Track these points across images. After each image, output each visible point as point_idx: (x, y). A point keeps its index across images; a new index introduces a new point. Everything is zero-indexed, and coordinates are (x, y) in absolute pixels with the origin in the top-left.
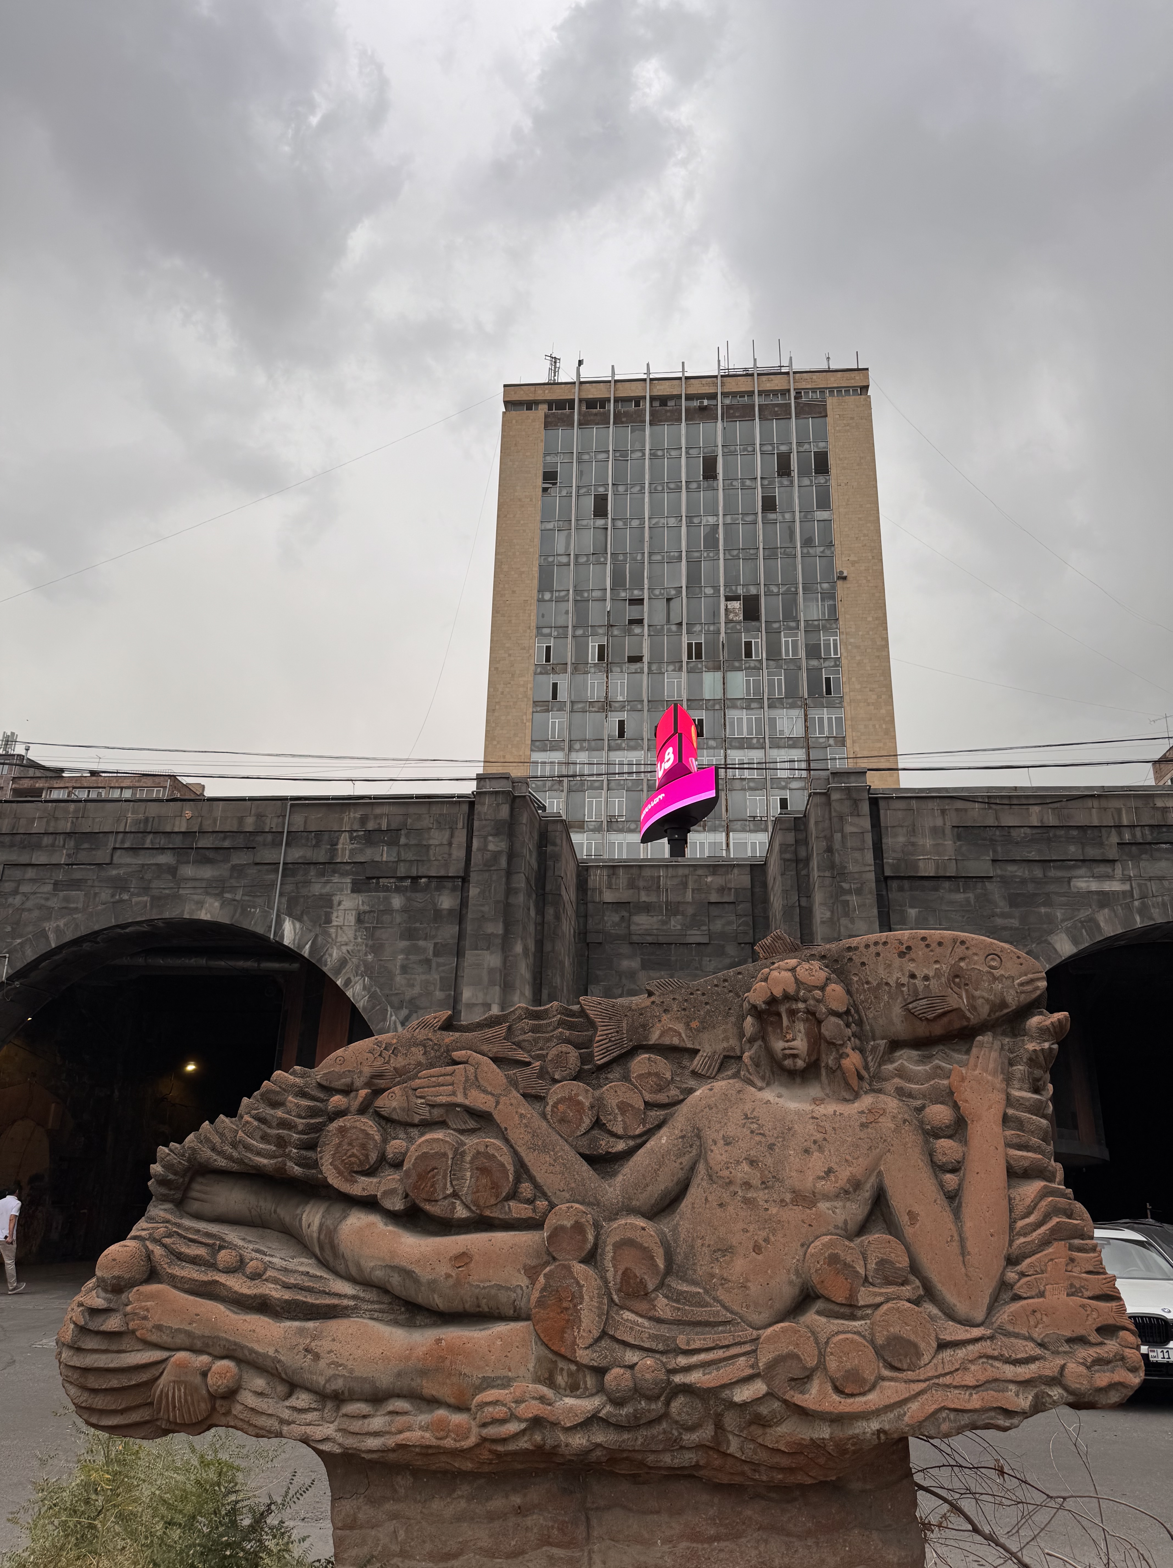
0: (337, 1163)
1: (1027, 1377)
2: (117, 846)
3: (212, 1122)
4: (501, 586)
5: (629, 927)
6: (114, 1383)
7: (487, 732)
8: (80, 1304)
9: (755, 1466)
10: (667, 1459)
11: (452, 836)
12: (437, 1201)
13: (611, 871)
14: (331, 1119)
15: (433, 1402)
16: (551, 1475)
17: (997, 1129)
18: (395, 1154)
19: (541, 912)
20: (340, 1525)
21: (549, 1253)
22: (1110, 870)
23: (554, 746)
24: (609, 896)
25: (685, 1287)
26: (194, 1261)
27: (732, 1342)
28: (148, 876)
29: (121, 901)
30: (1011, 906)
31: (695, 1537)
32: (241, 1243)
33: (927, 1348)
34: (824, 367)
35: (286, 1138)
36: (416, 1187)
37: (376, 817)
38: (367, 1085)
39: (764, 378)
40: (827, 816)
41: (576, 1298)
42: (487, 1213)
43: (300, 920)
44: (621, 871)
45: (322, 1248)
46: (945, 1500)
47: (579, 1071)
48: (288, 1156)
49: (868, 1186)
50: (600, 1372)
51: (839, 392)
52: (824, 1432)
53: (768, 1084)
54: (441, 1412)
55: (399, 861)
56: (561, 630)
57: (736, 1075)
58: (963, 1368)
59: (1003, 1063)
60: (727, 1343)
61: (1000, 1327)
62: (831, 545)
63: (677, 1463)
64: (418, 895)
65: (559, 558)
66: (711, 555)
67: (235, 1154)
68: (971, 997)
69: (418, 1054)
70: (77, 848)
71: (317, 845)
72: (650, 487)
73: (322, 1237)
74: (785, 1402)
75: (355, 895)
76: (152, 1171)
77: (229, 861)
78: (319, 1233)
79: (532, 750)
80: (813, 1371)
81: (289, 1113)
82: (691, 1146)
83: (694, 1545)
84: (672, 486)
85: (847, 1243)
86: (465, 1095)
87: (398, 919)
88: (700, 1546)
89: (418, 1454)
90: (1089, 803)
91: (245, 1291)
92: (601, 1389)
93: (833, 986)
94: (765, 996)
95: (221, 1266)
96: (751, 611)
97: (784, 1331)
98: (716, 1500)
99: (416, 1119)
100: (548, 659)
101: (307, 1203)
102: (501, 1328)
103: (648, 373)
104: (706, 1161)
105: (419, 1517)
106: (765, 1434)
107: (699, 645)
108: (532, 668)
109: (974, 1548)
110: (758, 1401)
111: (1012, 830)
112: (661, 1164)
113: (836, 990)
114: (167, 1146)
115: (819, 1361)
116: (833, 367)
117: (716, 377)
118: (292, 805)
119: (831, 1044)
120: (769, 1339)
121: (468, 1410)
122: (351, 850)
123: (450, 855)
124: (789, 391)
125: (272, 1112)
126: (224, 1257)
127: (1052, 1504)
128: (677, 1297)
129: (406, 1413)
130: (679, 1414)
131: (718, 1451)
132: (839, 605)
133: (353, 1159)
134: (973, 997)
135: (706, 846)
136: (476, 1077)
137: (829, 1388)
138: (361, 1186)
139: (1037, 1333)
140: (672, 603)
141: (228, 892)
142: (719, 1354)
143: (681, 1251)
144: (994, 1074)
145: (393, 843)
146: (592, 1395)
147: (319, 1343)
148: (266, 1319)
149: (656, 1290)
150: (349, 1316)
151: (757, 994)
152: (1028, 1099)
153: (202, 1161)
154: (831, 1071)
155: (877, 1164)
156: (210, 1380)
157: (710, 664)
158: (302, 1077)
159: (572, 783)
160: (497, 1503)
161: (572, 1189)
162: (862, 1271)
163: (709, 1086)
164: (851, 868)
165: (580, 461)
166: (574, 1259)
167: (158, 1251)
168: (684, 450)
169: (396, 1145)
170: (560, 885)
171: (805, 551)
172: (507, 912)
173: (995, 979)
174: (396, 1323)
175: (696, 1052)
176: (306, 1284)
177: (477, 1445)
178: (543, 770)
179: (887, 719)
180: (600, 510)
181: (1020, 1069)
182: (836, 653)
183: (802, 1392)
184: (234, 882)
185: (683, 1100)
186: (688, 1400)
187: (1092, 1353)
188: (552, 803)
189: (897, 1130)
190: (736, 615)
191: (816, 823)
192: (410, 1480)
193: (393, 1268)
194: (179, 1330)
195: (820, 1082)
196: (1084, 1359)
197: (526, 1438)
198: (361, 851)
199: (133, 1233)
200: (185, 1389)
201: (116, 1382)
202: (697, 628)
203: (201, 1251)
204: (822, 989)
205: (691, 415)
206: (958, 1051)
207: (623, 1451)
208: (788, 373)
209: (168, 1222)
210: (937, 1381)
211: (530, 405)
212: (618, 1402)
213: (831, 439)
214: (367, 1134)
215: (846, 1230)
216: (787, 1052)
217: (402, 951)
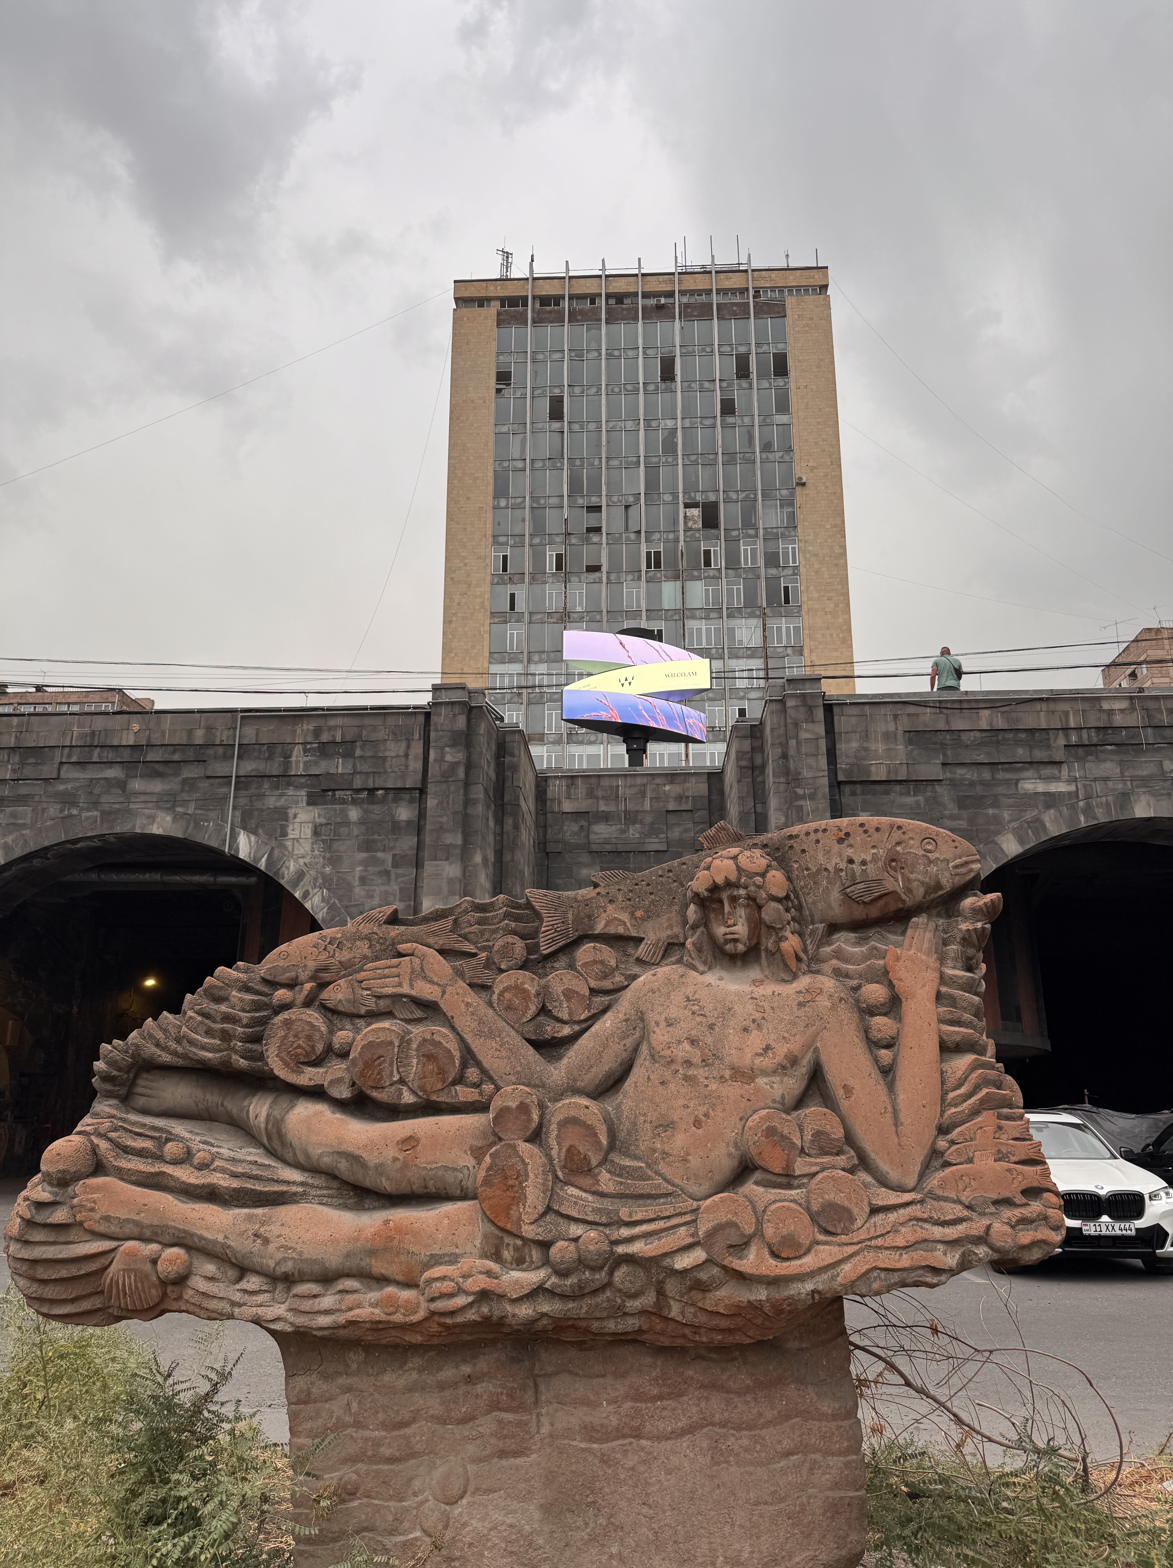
0: (283, 1054)
1: (955, 1236)
2: (64, 760)
3: (155, 1019)
4: (455, 492)
5: (588, 836)
6: (64, 1273)
7: (444, 644)
8: (26, 1199)
9: (696, 1328)
10: (611, 1326)
11: (408, 747)
12: (383, 1088)
13: (570, 782)
14: (276, 1013)
15: (383, 1280)
16: (500, 1346)
17: (931, 1005)
18: (341, 1044)
19: (500, 822)
20: (294, 1400)
21: (495, 1134)
22: (1056, 772)
23: (513, 659)
24: (568, 806)
25: (627, 1162)
26: (141, 1153)
27: (673, 1212)
28: (97, 791)
29: (71, 816)
30: (960, 808)
31: (639, 1397)
32: (187, 1135)
33: (860, 1212)
34: (783, 265)
35: (231, 1032)
36: (362, 1075)
37: (330, 729)
38: (312, 978)
39: (722, 276)
40: (782, 723)
41: (522, 1176)
42: (434, 1098)
43: (254, 832)
44: (580, 781)
45: (269, 1138)
46: (879, 1357)
47: (525, 961)
48: (233, 1050)
49: (805, 1062)
50: (545, 1245)
51: (798, 291)
52: (761, 1294)
53: (710, 968)
54: (391, 1290)
55: (355, 773)
56: (517, 539)
57: (679, 961)
58: (894, 1230)
59: (937, 943)
60: (668, 1214)
61: (930, 1192)
62: (790, 450)
63: (620, 1328)
64: (375, 807)
65: (515, 463)
66: (670, 460)
67: (180, 1049)
68: (906, 880)
69: (363, 948)
70: (23, 764)
71: (270, 758)
72: (606, 389)
73: (270, 1127)
74: (724, 1267)
75: (311, 808)
76: (95, 1068)
77: (179, 775)
78: (267, 1123)
79: (490, 663)
80: (751, 1237)
81: (232, 1007)
82: (634, 1029)
83: (638, 1405)
84: (629, 387)
85: (784, 1116)
86: (412, 986)
87: (356, 832)
88: (643, 1406)
89: (368, 1329)
90: (1038, 706)
91: (193, 1180)
92: (546, 1262)
93: (773, 873)
94: (708, 884)
95: (168, 1158)
96: (710, 519)
97: (722, 1200)
98: (659, 1363)
99: (363, 1009)
100: (505, 569)
101: (254, 1095)
102: (448, 1208)
103: (604, 269)
104: (649, 1043)
105: (371, 1390)
106: (704, 1298)
107: (657, 554)
108: (489, 578)
109: (907, 1402)
110: (698, 1267)
111: (962, 734)
112: (605, 1046)
113: (776, 877)
114: (110, 1043)
115: (757, 1229)
116: (792, 265)
117: (673, 274)
118: (242, 717)
119: (770, 927)
120: (708, 1209)
121: (417, 1286)
122: (305, 763)
123: (407, 766)
124: (747, 289)
125: (216, 1007)
126: (171, 1149)
127: (979, 1357)
128: (620, 1172)
129: (355, 1291)
130: (623, 1282)
131: (660, 1316)
132: (798, 512)
133: (299, 1051)
134: (909, 880)
135: (666, 757)
136: (422, 969)
137: (766, 1253)
138: (307, 1076)
139: (965, 1197)
140: (631, 510)
141: (181, 806)
142: (661, 1224)
143: (624, 1128)
144: (928, 954)
145: (348, 755)
146: (538, 1268)
147: (268, 1228)
148: (215, 1207)
149: (600, 1165)
150: (297, 1202)
151: (700, 883)
152: (961, 977)
153: (146, 1056)
154: (771, 954)
155: (814, 1041)
156: (160, 1267)
157: (669, 573)
158: (246, 972)
159: (532, 696)
160: (448, 1373)
161: (518, 1073)
162: (798, 1142)
163: (652, 972)
164: (806, 773)
165: (534, 361)
166: (519, 1138)
167: (103, 1145)
168: (641, 349)
169: (342, 1036)
170: (518, 796)
171: (764, 455)
172: (465, 823)
173: (930, 862)
174: (345, 1207)
175: (640, 940)
176: (255, 1173)
177: (426, 1319)
178: (502, 681)
179: (844, 628)
180: (556, 413)
181: (953, 948)
182: (794, 561)
183: (740, 1258)
184: (185, 796)
185: (627, 986)
186: (631, 1269)
187: (1017, 1213)
188: (511, 716)
189: (833, 1007)
190: (695, 522)
191: (772, 730)
192: (362, 1356)
193: (341, 1154)
194: (127, 1221)
195: (760, 964)
196: (1009, 1219)
197: (473, 1311)
198: (316, 763)
199: (78, 1128)
200: (135, 1276)
201: (65, 1272)
202: (656, 536)
203: (148, 1144)
204: (763, 875)
205: (648, 313)
206: (894, 933)
207: (569, 1319)
208: (746, 271)
209: (113, 1117)
210: (869, 1243)
211: (482, 302)
212: (563, 1274)
213: (790, 340)
214: (313, 1026)
215: (783, 1104)
216: (729, 937)
217: (361, 863)
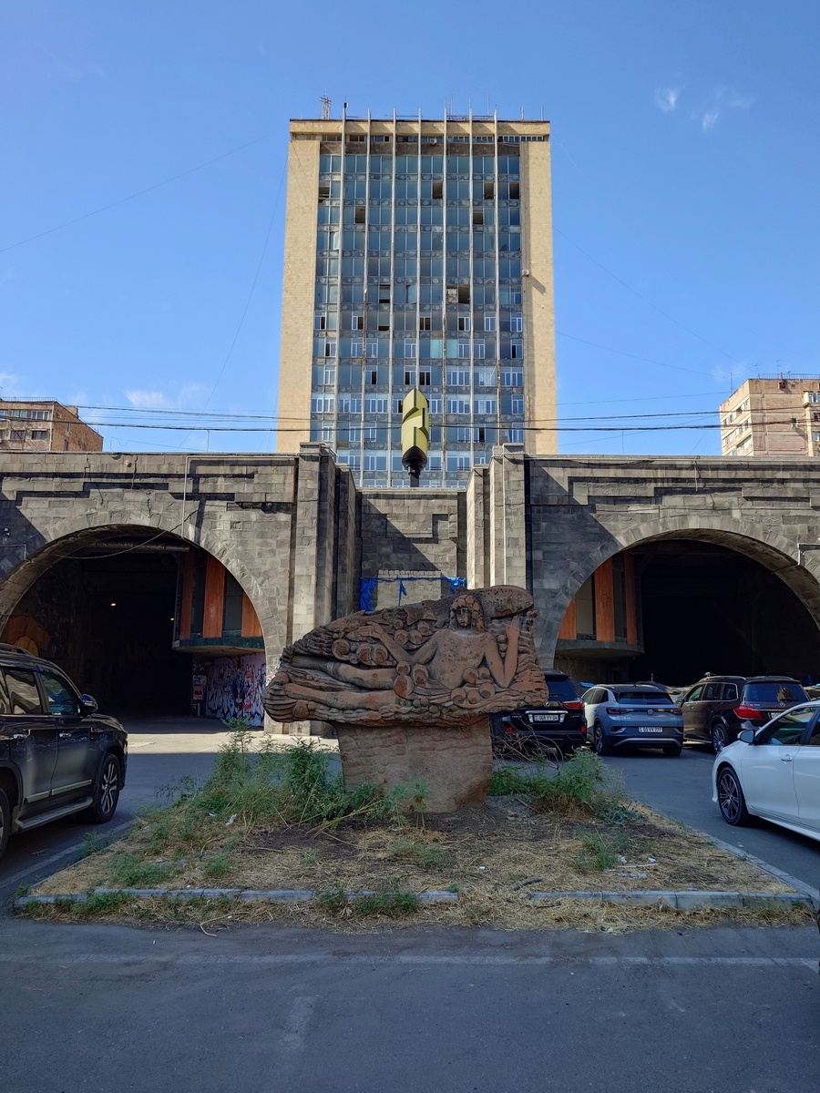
0: (337, 652)
2: (86, 482)
5: (386, 528)
9: (450, 721)
10: (428, 721)
11: (285, 479)
12: (366, 661)
16: (399, 726)
19: (337, 522)
21: (398, 674)
22: (649, 502)
23: (327, 389)
24: (374, 511)
28: (106, 499)
29: (91, 514)
35: (322, 645)
36: (360, 658)
37: (240, 466)
39: (476, 125)
40: (501, 471)
43: (198, 526)
45: (334, 674)
47: (403, 627)
49: (481, 656)
50: (412, 701)
51: (528, 138)
52: (466, 712)
53: (456, 630)
55: (254, 493)
56: (332, 306)
57: (448, 628)
59: (520, 624)
62: (519, 251)
64: (266, 513)
65: (330, 252)
66: (437, 254)
69: (357, 622)
71: (205, 483)
72: (395, 202)
74: (458, 706)
75: (229, 512)
77: (153, 491)
78: (333, 670)
79: (312, 392)
80: (464, 699)
84: (411, 202)
86: (372, 634)
87: (255, 527)
88: (435, 742)
89: (365, 722)
90: (641, 465)
93: (476, 603)
94: (457, 606)
96: (464, 297)
98: (440, 731)
100: (323, 327)
101: (329, 662)
102: (386, 692)
103: (394, 116)
104: (439, 650)
106: (452, 714)
107: (428, 320)
108: (312, 332)
110: (451, 706)
112: (427, 651)
115: (466, 697)
119: (474, 619)
121: (378, 711)
122: (225, 486)
123: (284, 489)
124: (493, 135)
130: (432, 710)
131: (441, 718)
132: (523, 295)
133: (342, 651)
134: (513, 606)
136: (374, 629)
137: (468, 702)
140: (410, 289)
141: (154, 509)
143: (432, 673)
144: (517, 627)
146: (410, 706)
147: (337, 697)
148: (322, 691)
150: (344, 690)
151: (454, 606)
154: (474, 626)
155: (484, 650)
156: (308, 707)
157: (436, 334)
160: (384, 734)
161: (403, 658)
163: (440, 631)
164: (513, 500)
165: (345, 180)
168: (419, 175)
169: (354, 647)
170: (347, 506)
171: (501, 254)
172: (319, 524)
174: (358, 692)
175: (436, 621)
177: (380, 719)
180: (360, 218)
182: (520, 329)
183: (462, 704)
185: (433, 635)
186: (434, 707)
189: (490, 642)
190: (454, 299)
191: (495, 474)
192: (362, 729)
193: (356, 678)
194: (299, 694)
195: (471, 629)
196: (531, 695)
197: (393, 716)
198: (232, 486)
200: (301, 709)
201: (282, 708)
202: (427, 307)
204: (473, 604)
205: (425, 149)
207: (417, 719)
208: (493, 122)
210: (494, 700)
211: (310, 136)
212: (416, 708)
213: (522, 173)
214: (345, 644)
215: (475, 667)
216: (462, 621)
217: (258, 545)
